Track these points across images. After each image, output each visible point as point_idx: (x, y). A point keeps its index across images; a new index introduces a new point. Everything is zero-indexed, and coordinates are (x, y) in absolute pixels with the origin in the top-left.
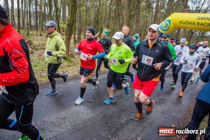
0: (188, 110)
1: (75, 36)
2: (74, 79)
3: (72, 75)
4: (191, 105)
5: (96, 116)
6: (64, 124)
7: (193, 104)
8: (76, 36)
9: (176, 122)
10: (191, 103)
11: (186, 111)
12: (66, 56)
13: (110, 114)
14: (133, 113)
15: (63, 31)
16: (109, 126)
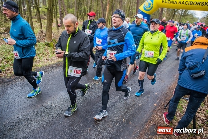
0: (169, 89)
1: (57, 20)
2: (59, 66)
3: (56, 62)
4: (172, 83)
5: (82, 102)
6: (50, 113)
7: (174, 82)
8: (59, 20)
9: (158, 101)
10: (172, 82)
11: (168, 89)
12: (49, 42)
13: (95, 99)
14: (118, 95)
15: (45, 15)
16: (95, 110)
